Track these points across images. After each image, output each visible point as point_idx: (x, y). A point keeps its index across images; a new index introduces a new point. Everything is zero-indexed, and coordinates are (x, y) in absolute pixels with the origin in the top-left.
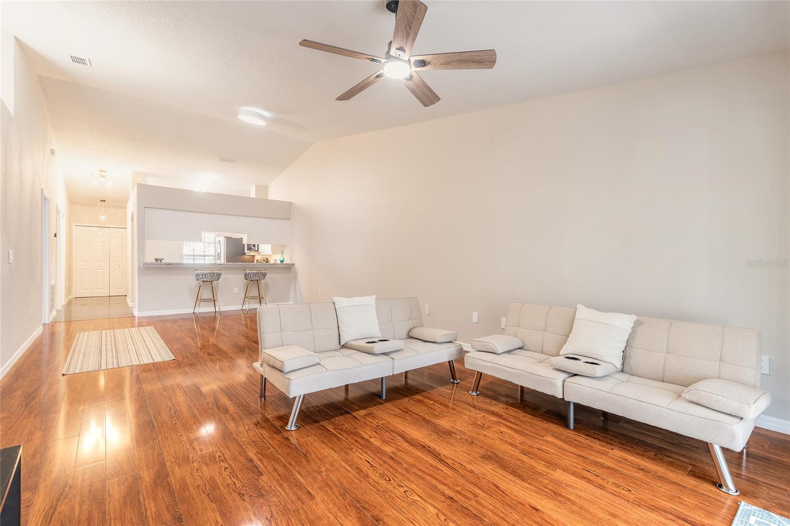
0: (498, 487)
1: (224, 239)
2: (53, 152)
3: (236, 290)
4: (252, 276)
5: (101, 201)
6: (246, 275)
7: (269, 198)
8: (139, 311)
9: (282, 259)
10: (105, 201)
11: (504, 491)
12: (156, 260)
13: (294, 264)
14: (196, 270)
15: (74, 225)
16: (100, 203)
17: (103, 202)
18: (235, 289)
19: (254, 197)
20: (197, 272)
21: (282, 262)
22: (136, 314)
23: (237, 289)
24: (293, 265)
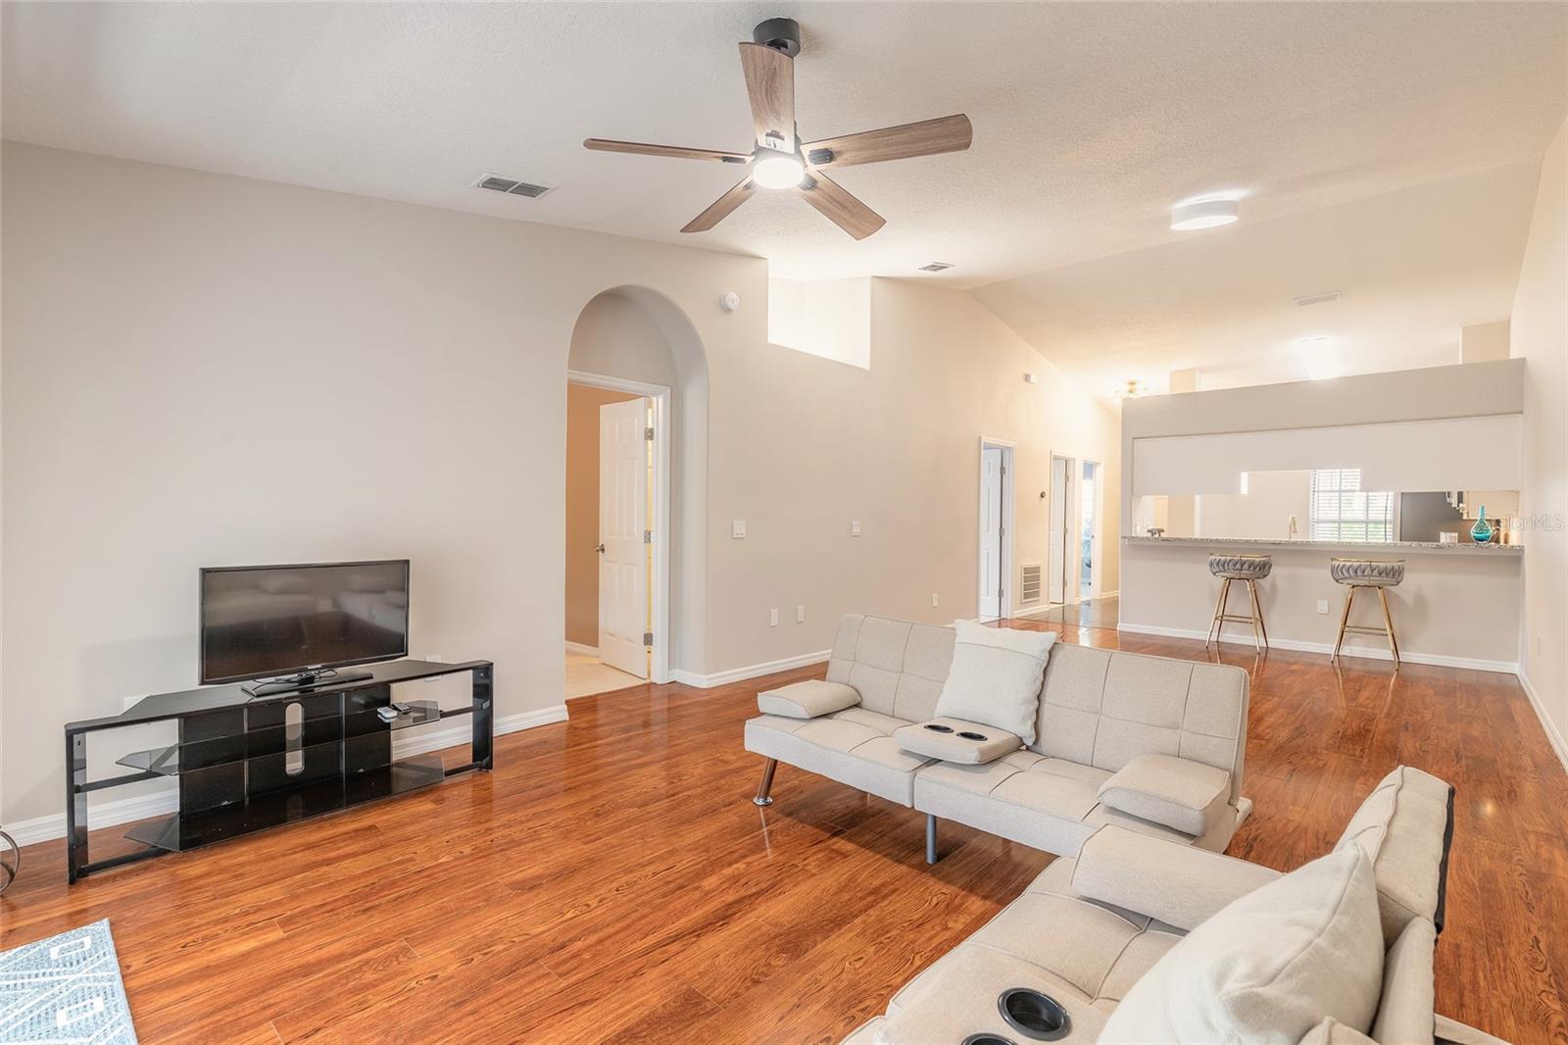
0: (583, 1004)
6: (1333, 570)
11: (570, 1012)
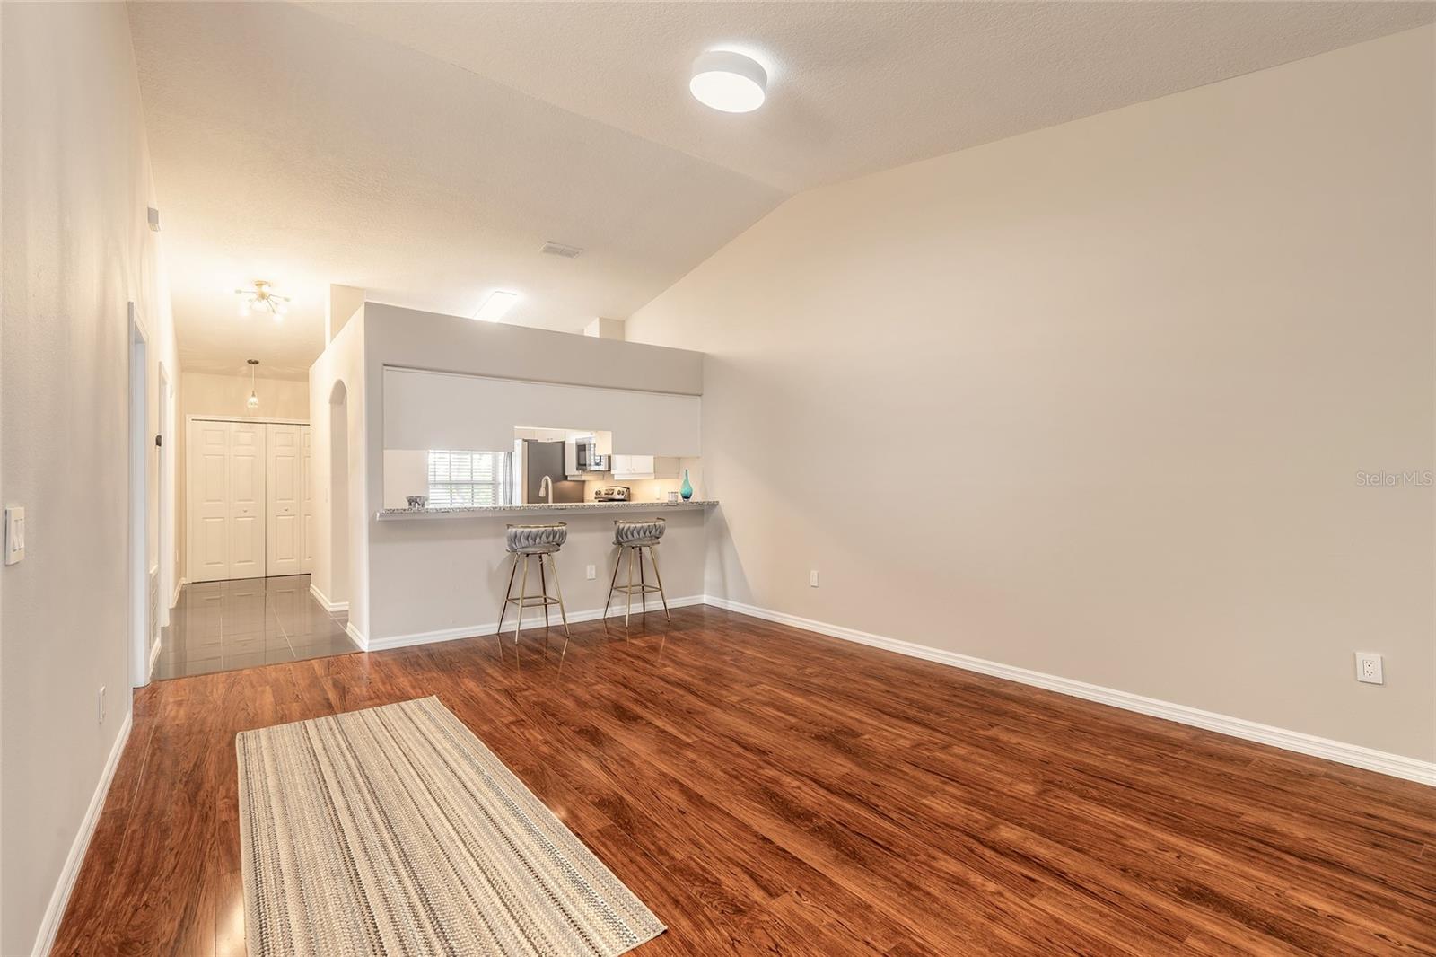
1: (523, 446)
2: (152, 216)
3: (591, 571)
4: (630, 536)
5: (250, 362)
7: (628, 340)
8: (372, 635)
9: (686, 491)
10: (257, 363)
12: (412, 501)
13: (718, 502)
14: (509, 526)
15: (189, 418)
16: (246, 368)
17: (253, 365)
18: (588, 567)
19: (598, 336)
20: (512, 530)
21: (686, 497)
22: (364, 640)
23: (594, 566)
24: (714, 505)
